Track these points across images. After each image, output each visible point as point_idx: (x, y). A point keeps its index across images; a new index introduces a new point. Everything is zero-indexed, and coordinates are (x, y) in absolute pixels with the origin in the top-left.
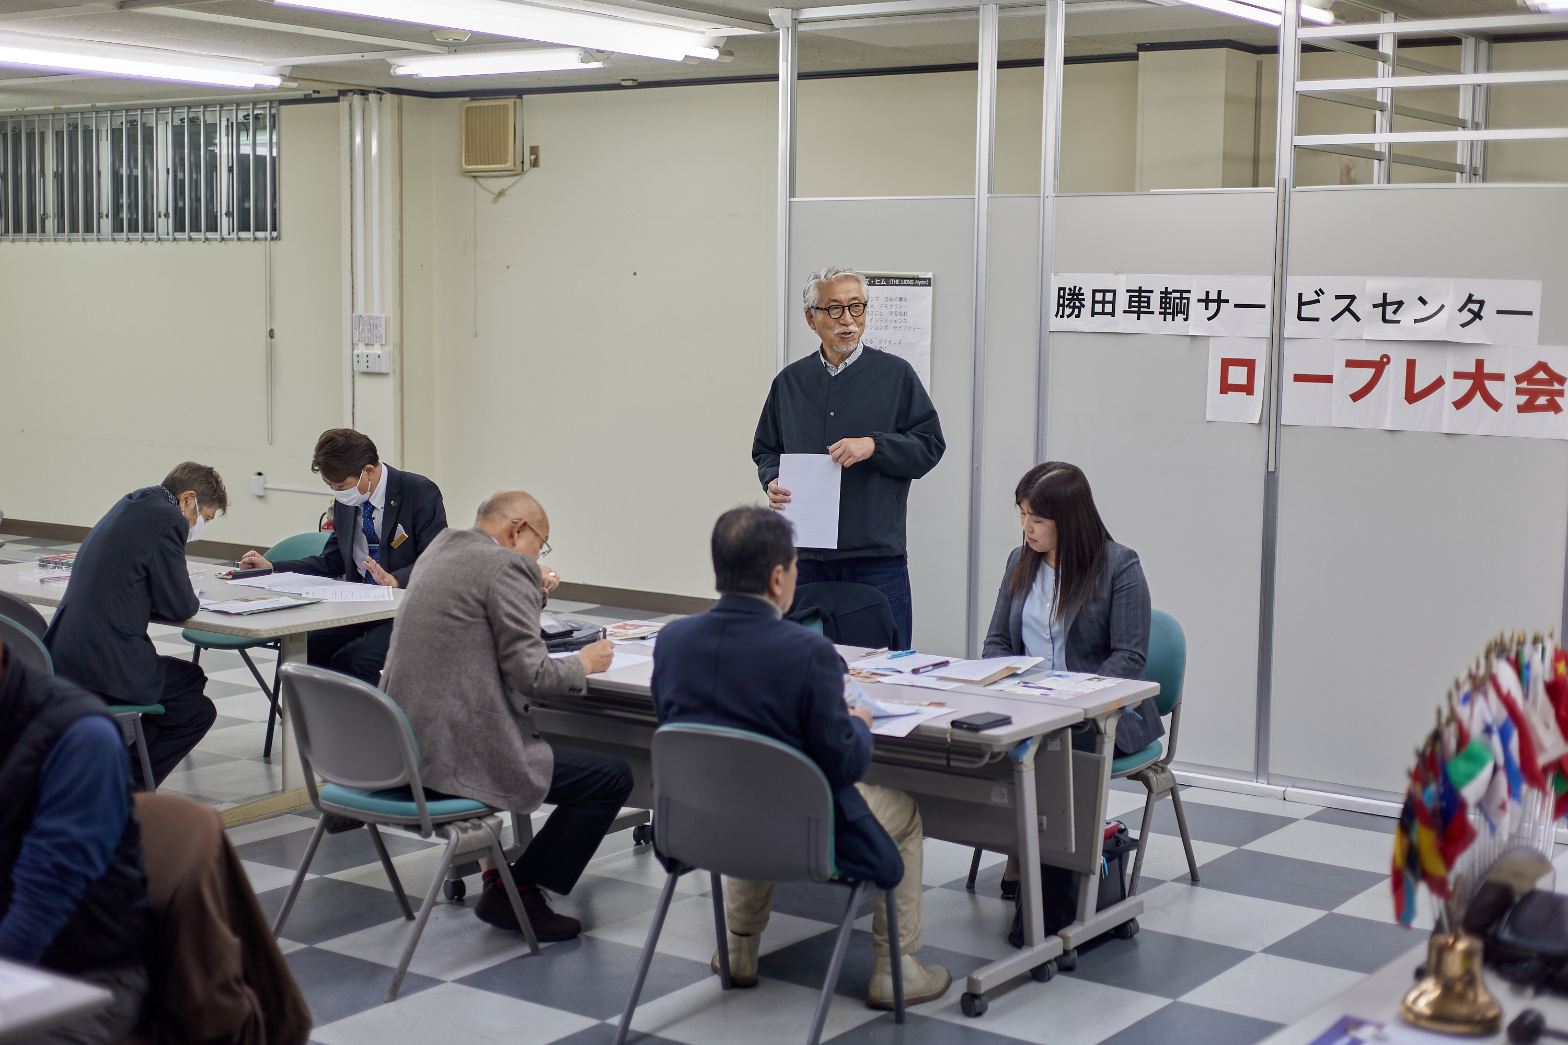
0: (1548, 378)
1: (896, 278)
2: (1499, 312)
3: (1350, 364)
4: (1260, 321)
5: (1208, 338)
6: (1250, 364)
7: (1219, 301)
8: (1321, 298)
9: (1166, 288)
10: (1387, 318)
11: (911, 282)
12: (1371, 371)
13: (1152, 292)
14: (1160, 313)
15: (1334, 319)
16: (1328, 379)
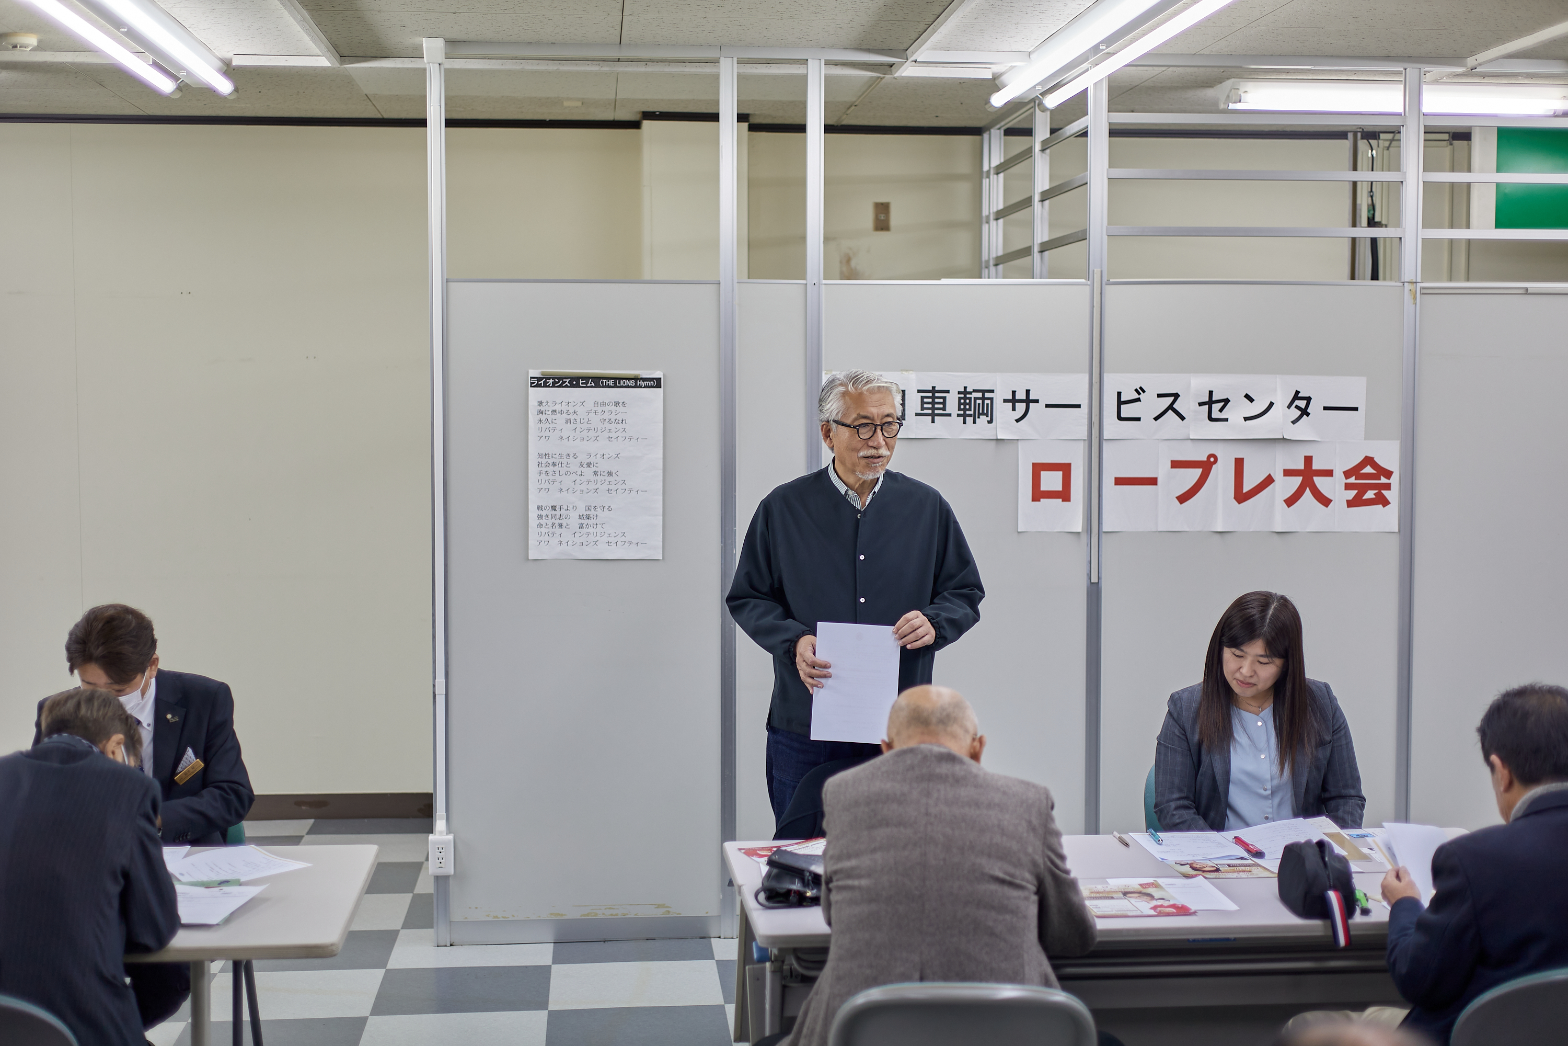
0: (1374, 472)
1: (609, 379)
2: (1325, 408)
3: (1176, 464)
4: (1076, 423)
5: (1016, 441)
6: (1066, 469)
7: (1028, 401)
8: (1142, 396)
9: (965, 388)
10: (1213, 416)
11: (632, 383)
12: (1197, 472)
13: (948, 392)
14: (959, 415)
15: (1156, 419)
16: (1153, 481)
